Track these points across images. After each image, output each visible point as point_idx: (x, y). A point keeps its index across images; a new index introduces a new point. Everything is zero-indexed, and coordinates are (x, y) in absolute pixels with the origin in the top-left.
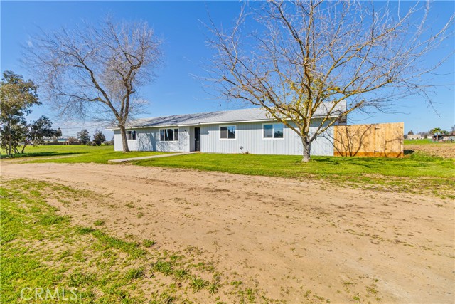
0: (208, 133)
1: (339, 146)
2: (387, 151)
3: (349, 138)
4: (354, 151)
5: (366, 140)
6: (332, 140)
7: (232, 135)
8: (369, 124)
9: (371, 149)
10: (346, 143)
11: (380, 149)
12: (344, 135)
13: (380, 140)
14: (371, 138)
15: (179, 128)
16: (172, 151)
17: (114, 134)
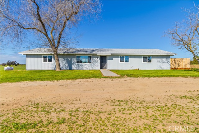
0: (113, 59)
1: (172, 66)
2: (186, 67)
3: (175, 63)
4: (177, 68)
5: (180, 64)
6: (170, 64)
8: (181, 58)
9: (182, 67)
10: (174, 65)
11: (184, 67)
12: (174, 62)
13: (184, 64)
14: (182, 63)
15: (92, 56)
16: (86, 69)
17: (26, 57)
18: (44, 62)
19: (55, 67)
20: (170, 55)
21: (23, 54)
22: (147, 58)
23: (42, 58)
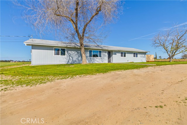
0: (116, 54)
1: (147, 60)
7: (125, 56)
8: (150, 55)
9: (151, 60)
12: (147, 57)
15: (102, 51)
16: (98, 63)
17: (32, 49)
18: (55, 56)
19: (68, 61)
20: (146, 53)
21: (27, 45)
22: (135, 54)
23: (54, 51)
